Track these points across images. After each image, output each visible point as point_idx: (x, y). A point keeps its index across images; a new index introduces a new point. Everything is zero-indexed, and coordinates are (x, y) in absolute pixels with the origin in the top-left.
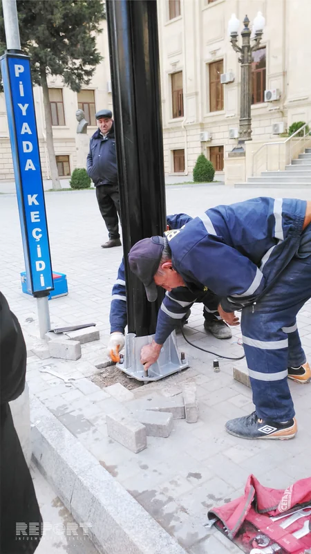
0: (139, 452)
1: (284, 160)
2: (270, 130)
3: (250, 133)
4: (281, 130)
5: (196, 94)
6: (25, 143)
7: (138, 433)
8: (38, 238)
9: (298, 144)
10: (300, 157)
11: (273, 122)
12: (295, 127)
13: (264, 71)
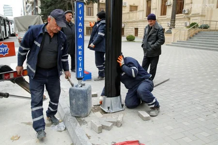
0: (99, 133)
1: (186, 37)
2: (184, 24)
3: (174, 25)
4: (188, 25)
5: (156, 9)
6: (79, 29)
7: (99, 127)
8: (80, 60)
9: (193, 31)
10: (193, 36)
11: (185, 22)
12: (193, 24)
13: (184, 2)
